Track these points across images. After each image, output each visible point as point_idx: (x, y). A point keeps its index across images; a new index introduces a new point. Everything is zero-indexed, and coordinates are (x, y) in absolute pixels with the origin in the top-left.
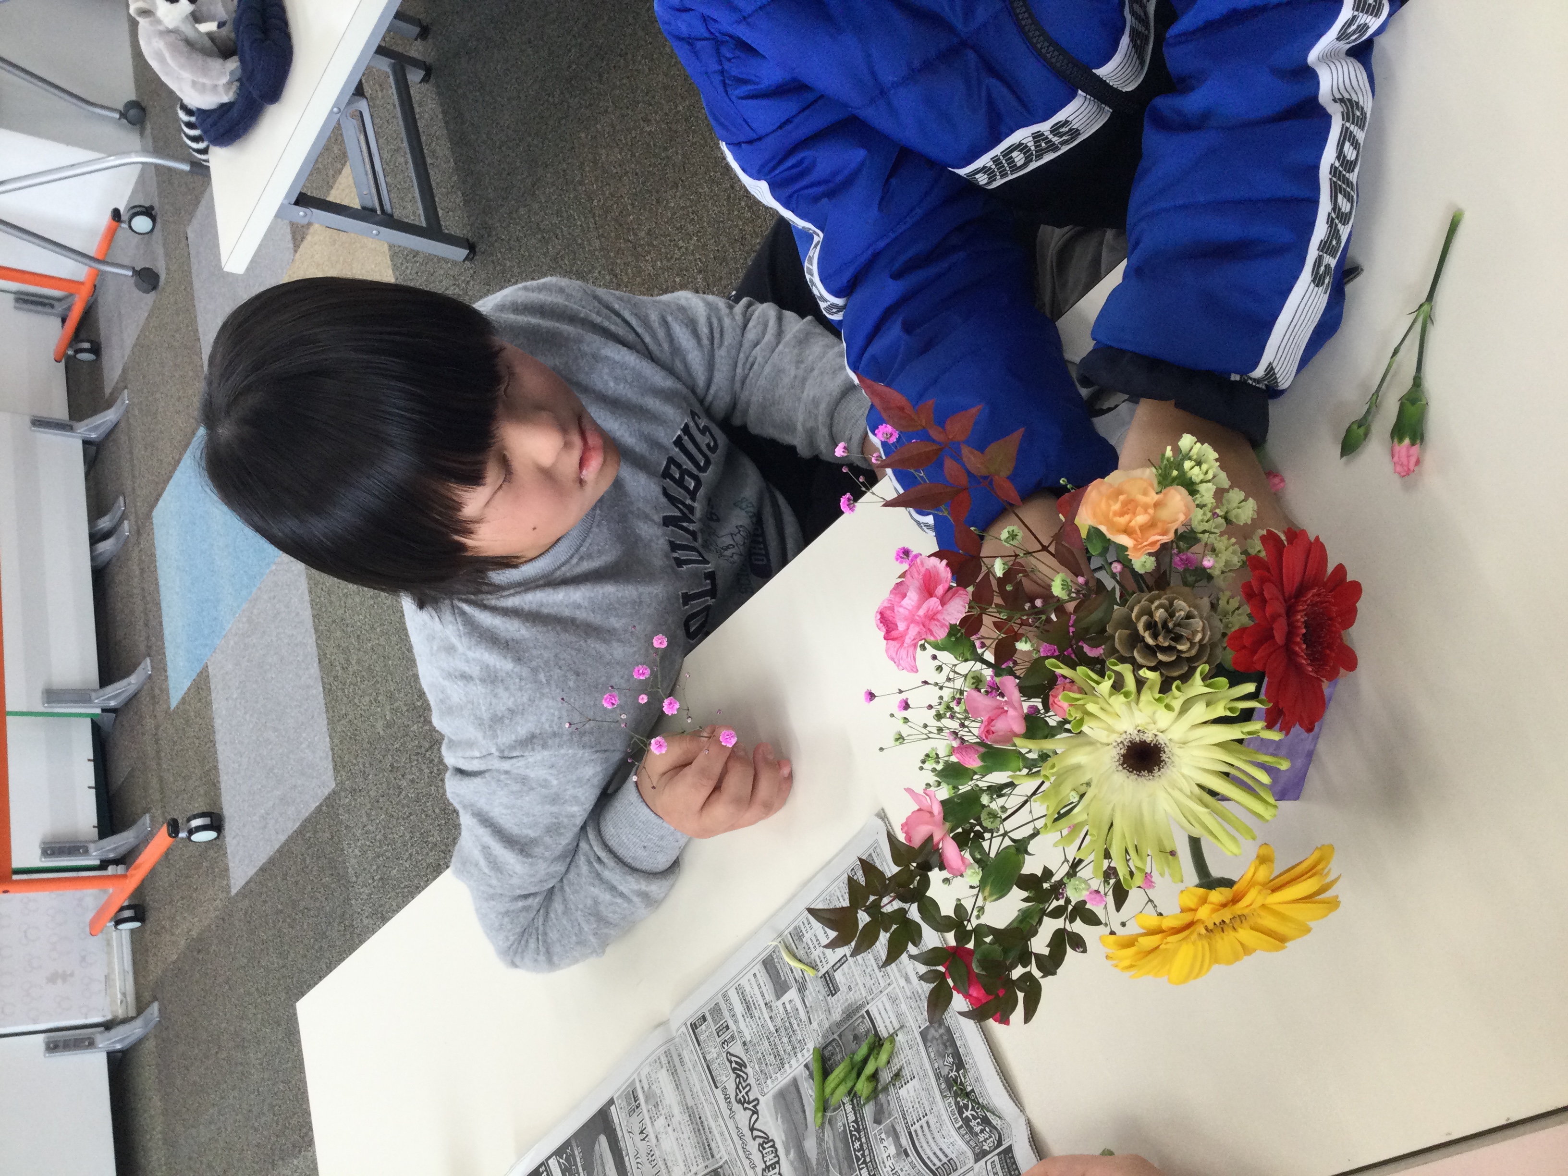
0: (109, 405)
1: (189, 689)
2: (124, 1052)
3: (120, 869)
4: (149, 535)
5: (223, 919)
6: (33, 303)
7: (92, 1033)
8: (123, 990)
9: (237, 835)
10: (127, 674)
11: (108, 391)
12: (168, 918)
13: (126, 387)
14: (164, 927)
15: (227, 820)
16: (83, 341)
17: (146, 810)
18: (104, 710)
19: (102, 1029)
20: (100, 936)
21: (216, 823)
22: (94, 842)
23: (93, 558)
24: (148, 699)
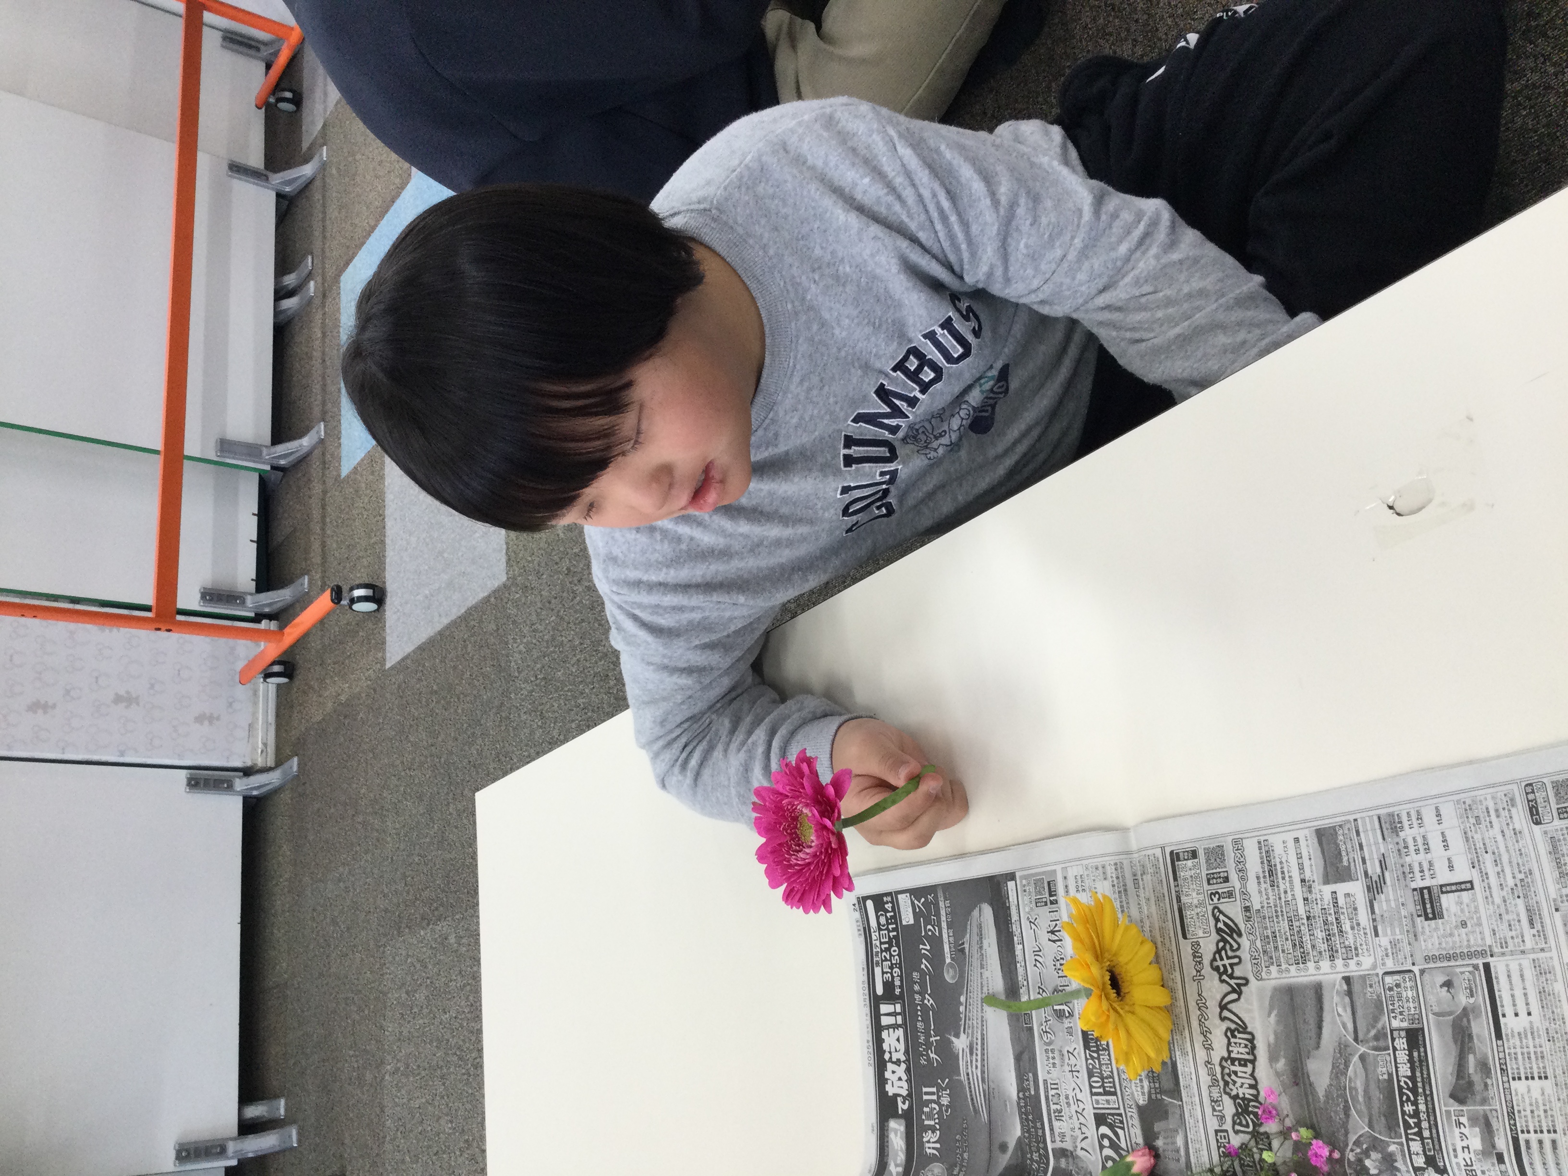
0: (306, 160)
1: (362, 460)
2: (258, 799)
3: (273, 625)
4: (334, 299)
5: (375, 690)
6: (240, 43)
7: (230, 776)
8: (265, 741)
9: (398, 611)
10: (300, 435)
11: (305, 145)
12: (317, 679)
13: (324, 144)
14: (311, 687)
15: (389, 595)
16: (284, 90)
17: (307, 572)
18: (274, 468)
19: (241, 774)
20: (248, 686)
21: (378, 597)
22: (251, 594)
23: (277, 313)
24: (318, 463)
